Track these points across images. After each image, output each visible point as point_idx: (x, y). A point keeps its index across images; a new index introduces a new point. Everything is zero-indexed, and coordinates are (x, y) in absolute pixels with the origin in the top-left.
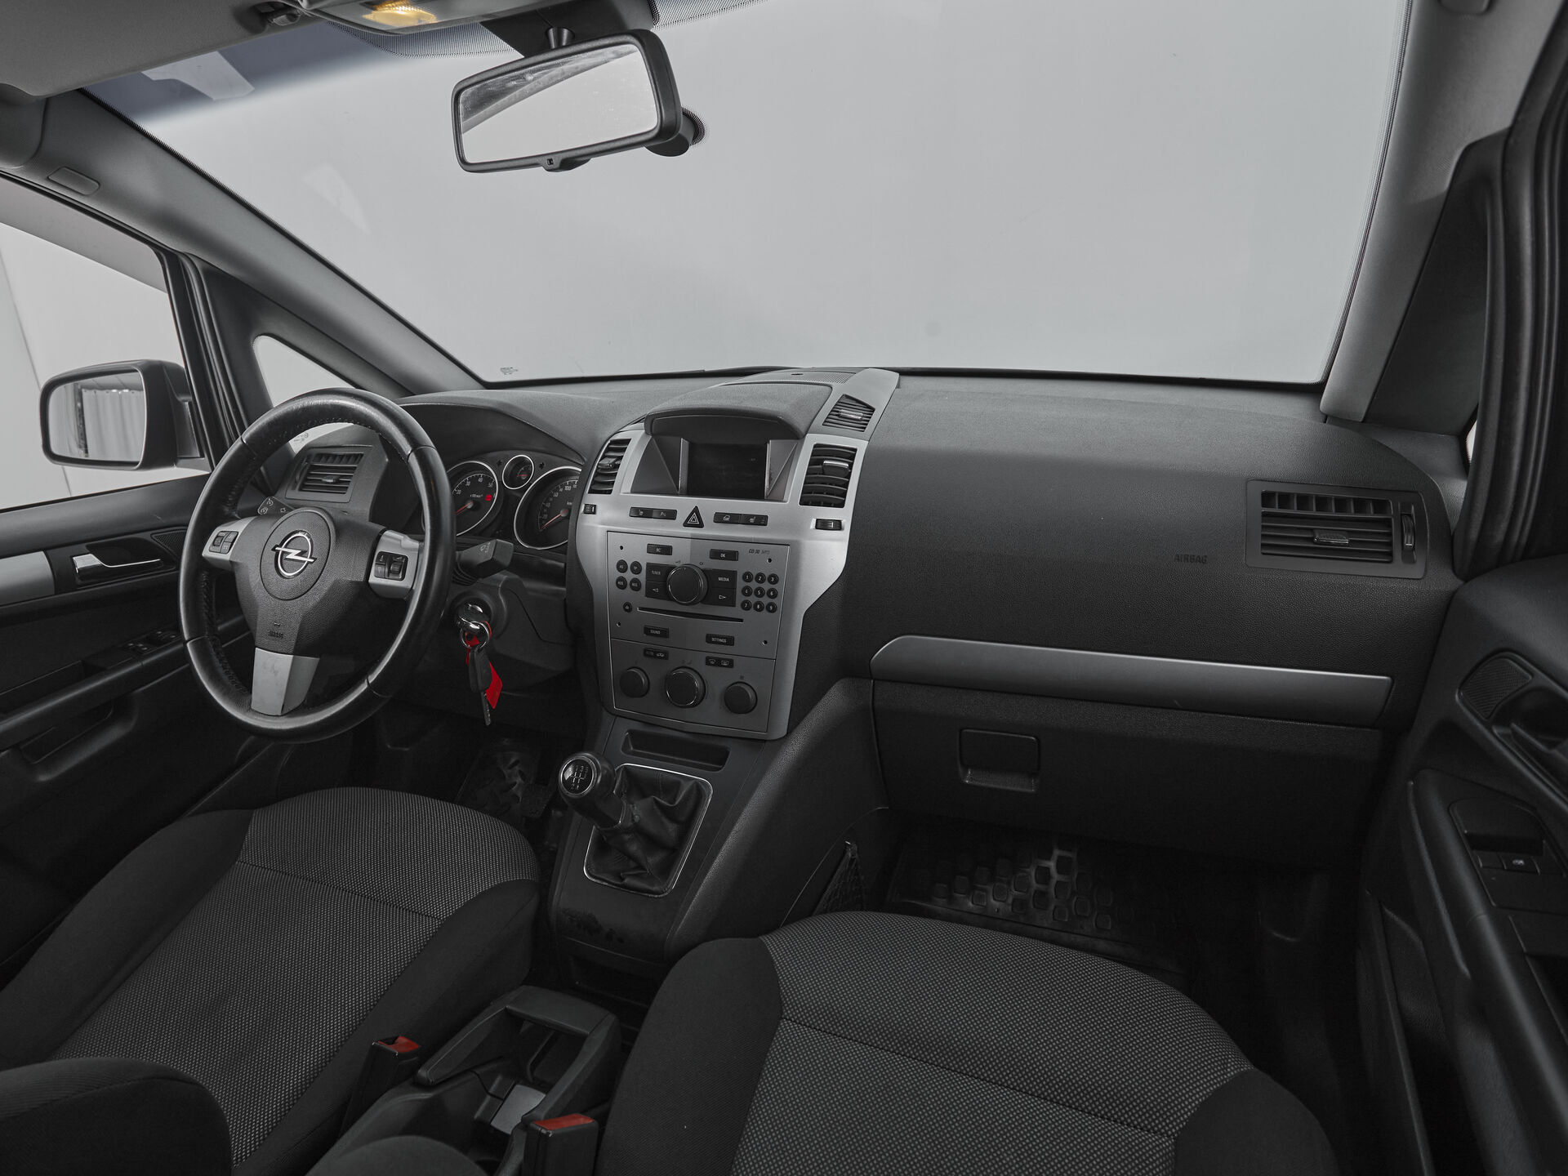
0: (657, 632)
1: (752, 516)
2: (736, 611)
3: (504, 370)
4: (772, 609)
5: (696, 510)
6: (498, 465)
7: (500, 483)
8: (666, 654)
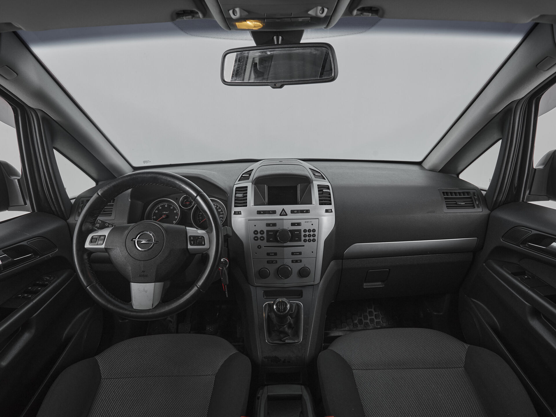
0: (273, 254)
1: (305, 210)
2: (302, 243)
3: (144, 162)
4: (314, 240)
5: (283, 210)
6: (177, 200)
7: (180, 207)
8: (276, 261)
